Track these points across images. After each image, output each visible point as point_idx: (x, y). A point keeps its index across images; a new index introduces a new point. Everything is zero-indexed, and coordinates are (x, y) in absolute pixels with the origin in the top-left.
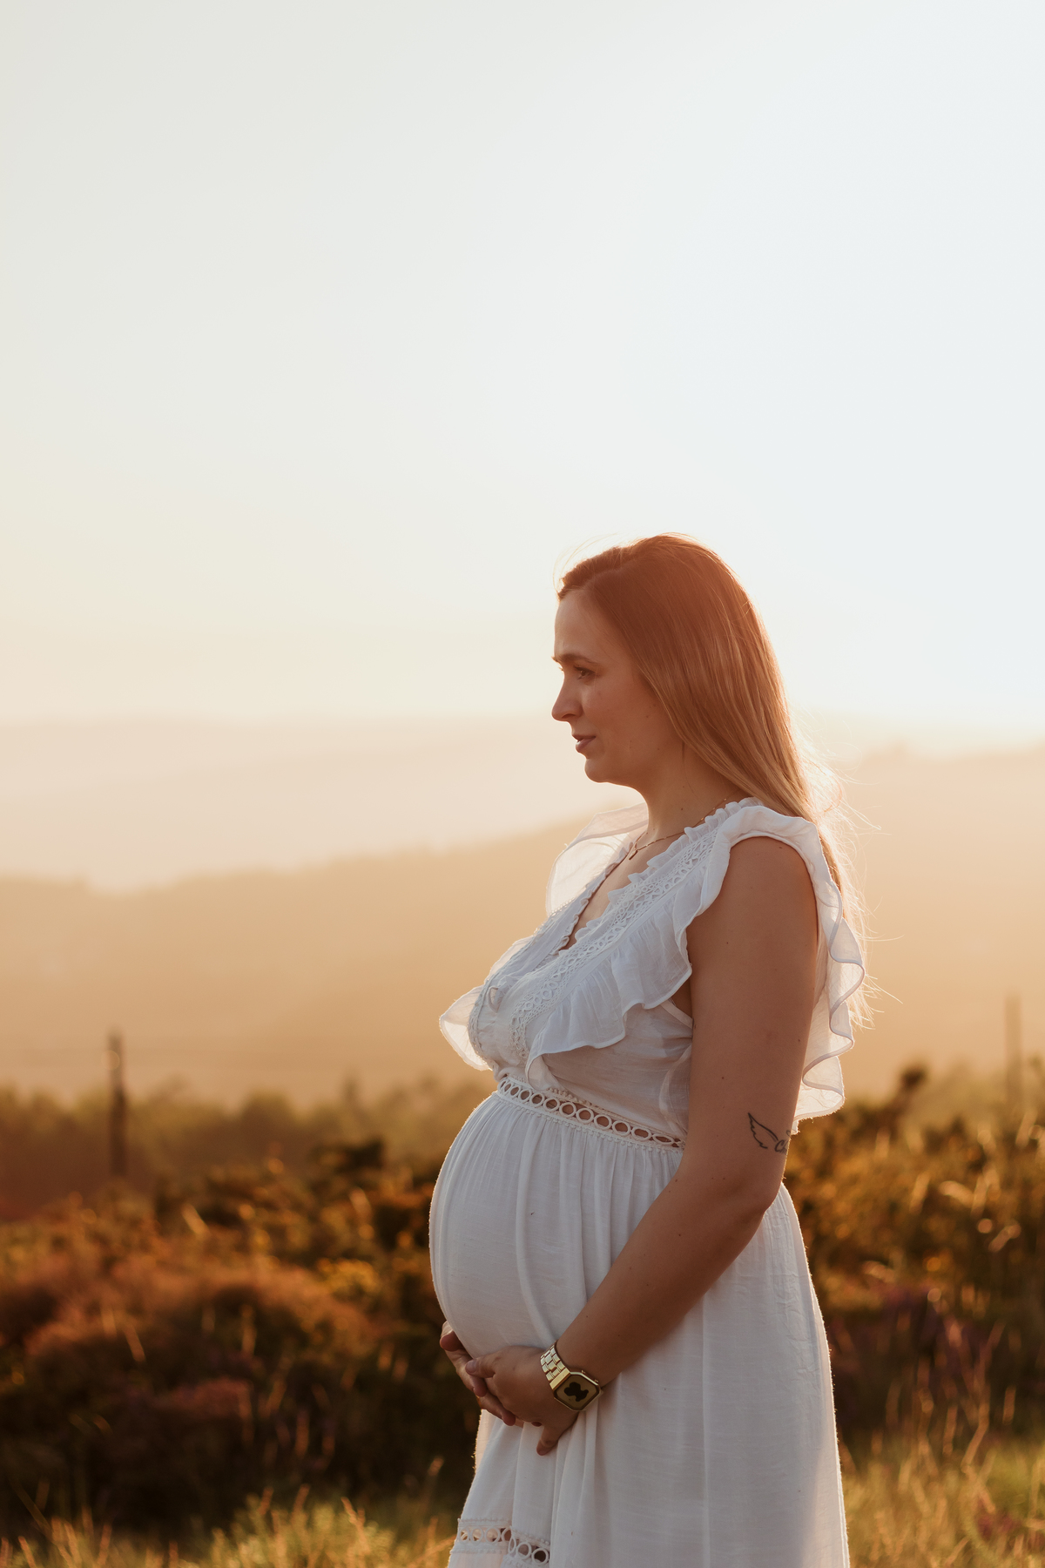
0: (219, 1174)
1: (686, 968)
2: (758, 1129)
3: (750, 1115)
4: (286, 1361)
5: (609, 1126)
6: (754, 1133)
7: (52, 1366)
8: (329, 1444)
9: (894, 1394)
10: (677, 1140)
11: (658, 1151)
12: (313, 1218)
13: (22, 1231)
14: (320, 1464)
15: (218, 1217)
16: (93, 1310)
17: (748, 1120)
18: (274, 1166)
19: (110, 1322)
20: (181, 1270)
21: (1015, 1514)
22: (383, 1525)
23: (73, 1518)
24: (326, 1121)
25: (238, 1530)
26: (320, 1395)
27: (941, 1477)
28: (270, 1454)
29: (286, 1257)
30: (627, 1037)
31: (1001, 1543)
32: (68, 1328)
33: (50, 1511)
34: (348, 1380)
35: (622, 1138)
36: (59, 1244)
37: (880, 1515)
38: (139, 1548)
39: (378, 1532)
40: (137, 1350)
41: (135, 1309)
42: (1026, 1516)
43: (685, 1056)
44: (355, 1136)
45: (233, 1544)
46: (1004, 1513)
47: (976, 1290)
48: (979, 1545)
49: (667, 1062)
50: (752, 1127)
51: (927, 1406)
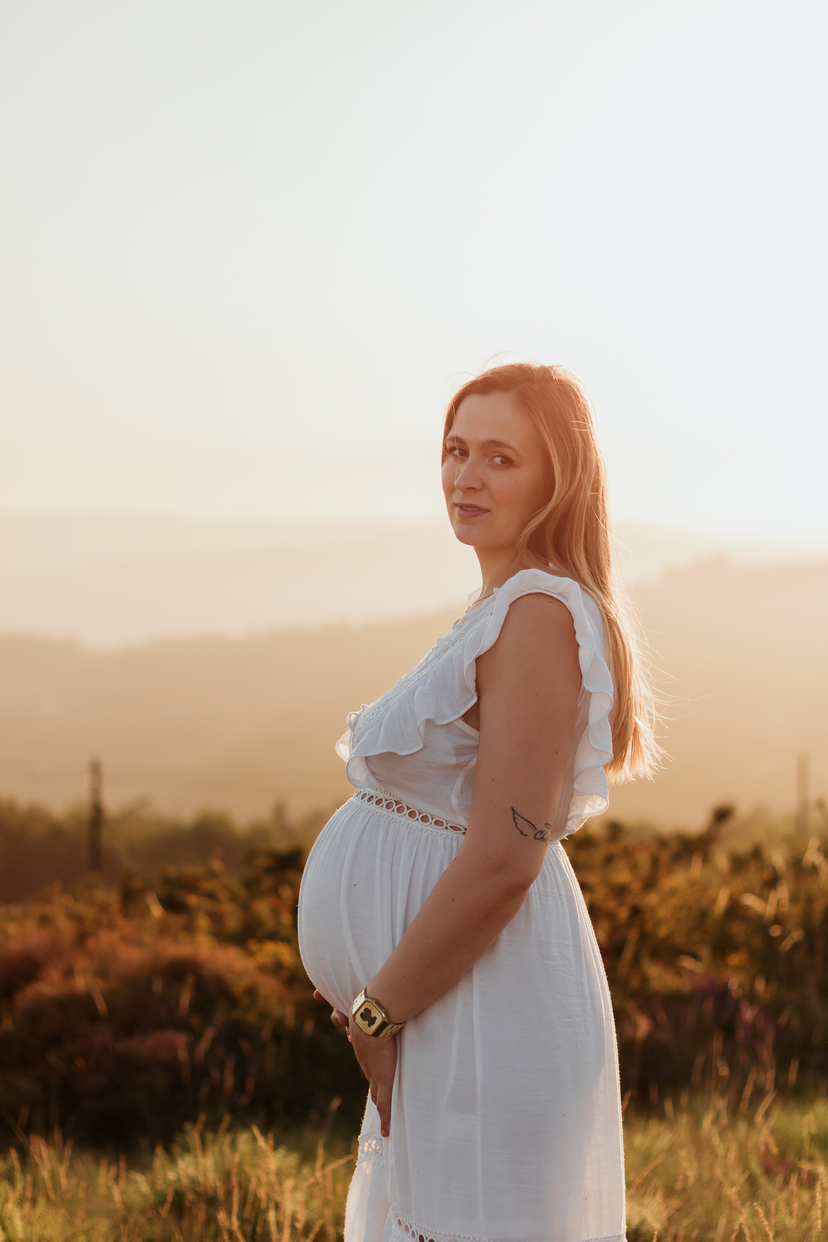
0: (172, 871)
1: (473, 696)
2: (519, 820)
3: (512, 808)
4: (220, 1017)
5: (416, 818)
6: (516, 823)
7: (35, 1016)
8: (250, 1085)
9: (700, 1060)
10: (466, 829)
11: (451, 837)
12: (246, 908)
13: (16, 910)
14: (244, 1100)
15: (172, 905)
16: (69, 973)
17: (512, 813)
18: (217, 865)
19: (81, 983)
20: (139, 944)
21: (791, 1157)
22: (291, 1149)
23: (47, 1135)
24: (259, 832)
25: (177, 1149)
26: (245, 1046)
27: (732, 1126)
28: (204, 1091)
29: (222, 936)
30: (425, 747)
31: (780, 1178)
32: (49, 986)
33: (28, 1130)
34: (266, 1033)
35: (425, 827)
36: (44, 921)
37: (683, 1153)
38: (97, 1161)
39: (287, 1154)
40: (101, 1006)
41: (102, 973)
42: (800, 1159)
43: (473, 762)
44: (281, 845)
45: (173, 1160)
46: (782, 1156)
47: (767, 981)
48: (763, 1180)
49: (459, 767)
50: (515, 818)
51: (724, 1070)
